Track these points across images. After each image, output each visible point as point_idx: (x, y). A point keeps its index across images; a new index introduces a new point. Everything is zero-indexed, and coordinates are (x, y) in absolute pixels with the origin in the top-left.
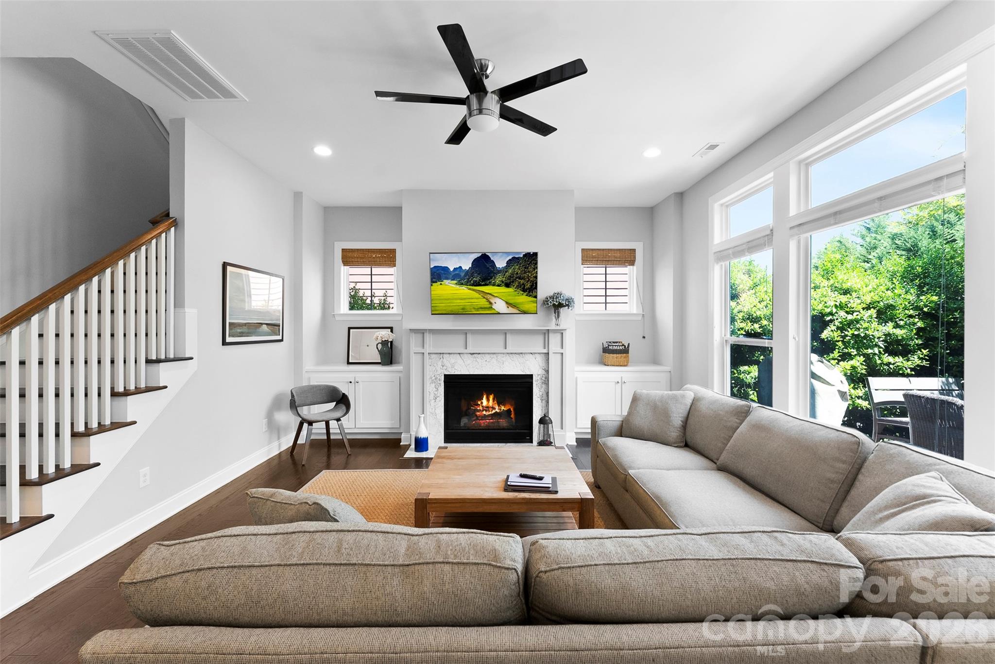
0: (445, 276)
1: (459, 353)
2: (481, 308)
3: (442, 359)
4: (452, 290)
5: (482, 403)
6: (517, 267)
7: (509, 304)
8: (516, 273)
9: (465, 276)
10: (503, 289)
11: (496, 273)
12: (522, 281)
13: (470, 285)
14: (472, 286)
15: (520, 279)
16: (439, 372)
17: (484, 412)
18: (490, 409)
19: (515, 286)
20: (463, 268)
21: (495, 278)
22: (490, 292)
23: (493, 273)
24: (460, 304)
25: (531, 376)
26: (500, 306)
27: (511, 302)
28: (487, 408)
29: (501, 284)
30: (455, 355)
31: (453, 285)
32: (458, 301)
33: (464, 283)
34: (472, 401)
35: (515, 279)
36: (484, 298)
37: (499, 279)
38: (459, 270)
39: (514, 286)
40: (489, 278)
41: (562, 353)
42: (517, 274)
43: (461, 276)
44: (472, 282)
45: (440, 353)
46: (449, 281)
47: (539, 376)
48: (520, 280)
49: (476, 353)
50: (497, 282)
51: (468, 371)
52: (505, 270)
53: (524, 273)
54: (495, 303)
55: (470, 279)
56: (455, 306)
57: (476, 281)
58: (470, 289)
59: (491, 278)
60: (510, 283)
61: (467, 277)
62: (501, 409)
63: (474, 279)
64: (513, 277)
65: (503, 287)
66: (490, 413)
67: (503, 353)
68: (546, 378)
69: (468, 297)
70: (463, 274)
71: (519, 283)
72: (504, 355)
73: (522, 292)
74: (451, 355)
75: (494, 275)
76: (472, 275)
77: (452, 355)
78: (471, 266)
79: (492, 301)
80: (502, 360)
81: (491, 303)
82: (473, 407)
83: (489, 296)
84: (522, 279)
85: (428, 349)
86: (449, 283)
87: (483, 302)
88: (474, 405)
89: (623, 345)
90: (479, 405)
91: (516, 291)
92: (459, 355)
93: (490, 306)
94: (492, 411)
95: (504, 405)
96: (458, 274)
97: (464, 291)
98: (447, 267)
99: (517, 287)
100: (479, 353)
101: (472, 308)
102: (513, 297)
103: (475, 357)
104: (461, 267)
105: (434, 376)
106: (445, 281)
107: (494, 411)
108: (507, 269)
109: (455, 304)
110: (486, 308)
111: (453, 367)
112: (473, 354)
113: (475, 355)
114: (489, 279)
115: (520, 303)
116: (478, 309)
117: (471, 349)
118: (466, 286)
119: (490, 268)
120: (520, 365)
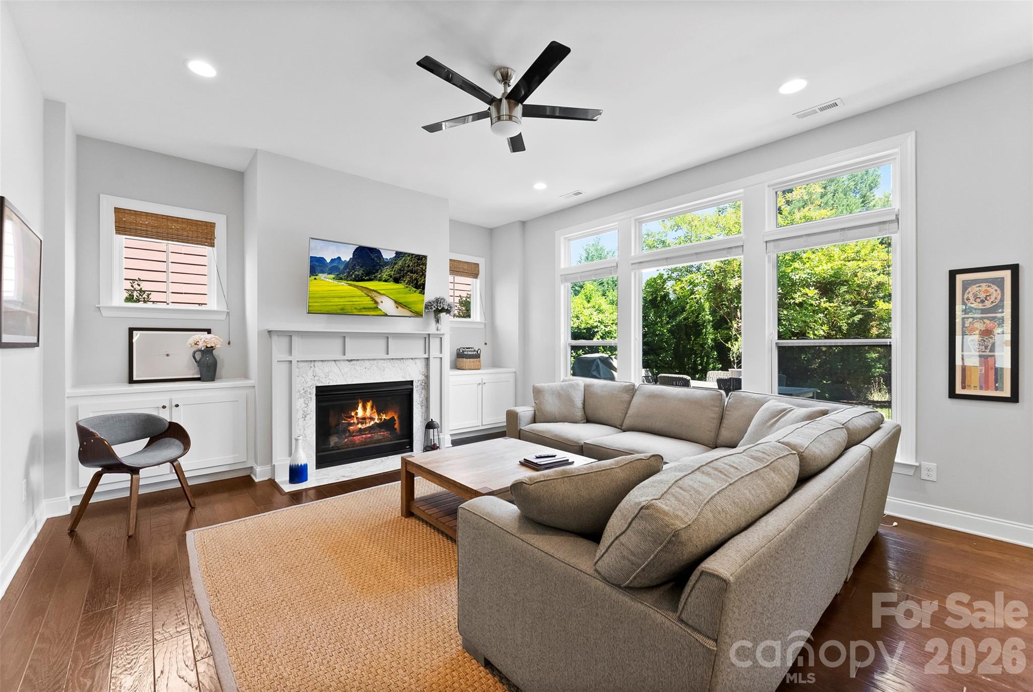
0: (320, 268)
1: (335, 361)
2: (365, 308)
3: (313, 367)
4: (329, 286)
5: (356, 414)
6: (409, 258)
7: (398, 304)
8: (407, 265)
9: (345, 269)
10: (391, 285)
11: (382, 266)
12: (414, 276)
13: (351, 280)
14: (353, 281)
15: (412, 273)
16: (310, 384)
17: (360, 426)
18: (368, 421)
19: (406, 282)
20: (343, 259)
21: (382, 271)
22: (374, 289)
23: (379, 265)
24: (339, 303)
25: (411, 383)
26: (387, 305)
27: (401, 301)
28: (363, 420)
29: (388, 279)
30: (330, 362)
31: (330, 280)
32: (337, 300)
33: (343, 278)
34: (344, 414)
35: (406, 273)
36: (368, 296)
37: (386, 272)
38: (337, 261)
39: (404, 281)
40: (374, 271)
41: (441, 358)
42: (409, 266)
43: (339, 268)
44: (353, 276)
45: (311, 361)
46: (325, 275)
47: (419, 382)
48: (412, 275)
49: (354, 360)
50: (384, 276)
51: (346, 381)
52: (394, 261)
53: (417, 266)
54: (382, 302)
55: (351, 273)
56: (333, 305)
57: (359, 275)
58: (350, 285)
59: (377, 271)
60: (400, 278)
61: (348, 270)
62: (381, 419)
63: (356, 272)
64: (403, 271)
65: (392, 283)
66: (368, 425)
67: (384, 359)
68: (425, 384)
69: (348, 294)
70: (342, 267)
71: (411, 277)
72: (385, 361)
73: (415, 289)
74: (324, 363)
75: (380, 268)
76: (354, 268)
77: (326, 363)
78: (352, 257)
79: (378, 300)
80: (383, 367)
81: (376, 302)
82: (345, 420)
83: (374, 294)
84: (414, 274)
85: (296, 356)
86: (325, 277)
87: (367, 301)
88: (346, 417)
89: (475, 351)
90: (353, 417)
91: (407, 287)
92: (334, 362)
93: (375, 305)
94: (370, 422)
95: (386, 413)
96: (336, 266)
97: (344, 287)
98: (323, 258)
99: (409, 283)
100: (358, 360)
101: (353, 308)
102: (404, 295)
103: (353, 365)
104: (339, 258)
105: (303, 389)
106: (320, 275)
107: (372, 423)
108: (396, 260)
109: (332, 304)
110: (371, 308)
111: (327, 376)
112: (352, 360)
113: (353, 362)
114: (374, 273)
115: (413, 302)
116: (361, 309)
117: (349, 356)
118: (346, 282)
119: (376, 259)
120: (400, 371)
